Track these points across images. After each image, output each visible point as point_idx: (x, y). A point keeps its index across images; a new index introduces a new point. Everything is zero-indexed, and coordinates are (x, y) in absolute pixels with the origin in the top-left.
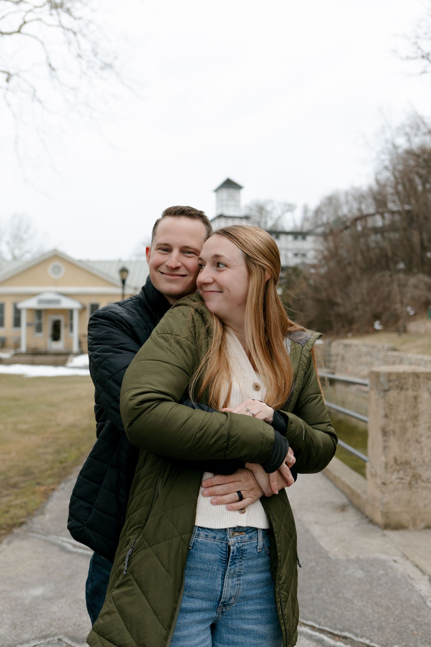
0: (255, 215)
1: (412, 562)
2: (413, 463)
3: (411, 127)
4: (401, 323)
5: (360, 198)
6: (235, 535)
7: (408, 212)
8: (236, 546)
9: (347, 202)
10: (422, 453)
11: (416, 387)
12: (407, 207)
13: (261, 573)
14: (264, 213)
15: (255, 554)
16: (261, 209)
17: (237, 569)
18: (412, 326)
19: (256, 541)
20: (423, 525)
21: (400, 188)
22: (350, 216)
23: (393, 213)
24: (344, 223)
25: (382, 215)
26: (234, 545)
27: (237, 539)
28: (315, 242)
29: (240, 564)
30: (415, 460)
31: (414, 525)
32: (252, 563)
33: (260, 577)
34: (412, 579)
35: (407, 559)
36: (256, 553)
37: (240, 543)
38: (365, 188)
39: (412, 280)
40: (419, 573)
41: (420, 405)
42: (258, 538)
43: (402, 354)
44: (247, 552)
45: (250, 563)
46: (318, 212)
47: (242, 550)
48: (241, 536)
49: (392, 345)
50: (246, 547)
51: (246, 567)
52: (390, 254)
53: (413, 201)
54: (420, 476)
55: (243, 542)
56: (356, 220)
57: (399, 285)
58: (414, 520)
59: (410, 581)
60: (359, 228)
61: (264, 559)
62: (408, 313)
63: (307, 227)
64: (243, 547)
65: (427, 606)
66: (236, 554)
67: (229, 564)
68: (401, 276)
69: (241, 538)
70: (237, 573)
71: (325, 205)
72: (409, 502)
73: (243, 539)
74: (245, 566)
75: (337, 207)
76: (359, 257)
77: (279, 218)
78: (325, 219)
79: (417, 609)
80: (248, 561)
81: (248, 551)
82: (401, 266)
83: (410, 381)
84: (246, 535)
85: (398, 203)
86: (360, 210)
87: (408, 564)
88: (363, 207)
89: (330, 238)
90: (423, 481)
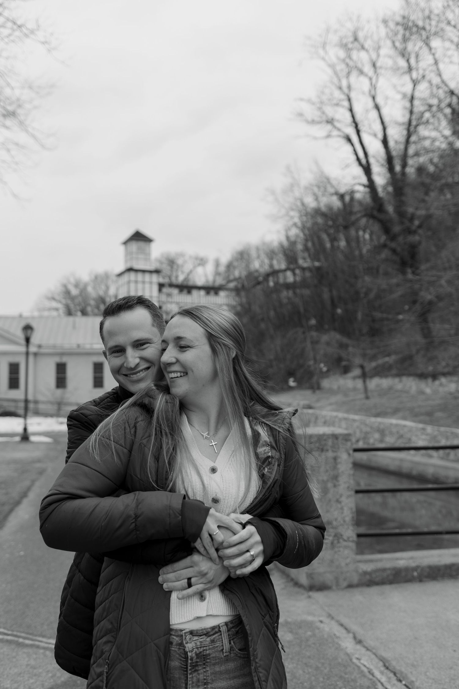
0: (166, 268)
1: (337, 621)
2: (335, 523)
3: (319, 187)
4: (315, 379)
5: (271, 254)
6: (194, 639)
7: (318, 269)
8: (194, 652)
9: (258, 257)
10: (342, 513)
11: (335, 448)
12: (317, 264)
13: (235, 678)
14: (175, 267)
15: (221, 658)
16: (172, 262)
17: (201, 677)
18: (326, 383)
19: (221, 644)
20: (345, 584)
21: (310, 244)
22: (262, 270)
23: (303, 269)
24: (256, 278)
25: (293, 271)
26: (192, 650)
27: (196, 643)
28: (227, 296)
29: (205, 670)
30: (336, 520)
31: (338, 584)
32: (220, 668)
33: (233, 683)
34: (338, 638)
35: (333, 618)
36: (223, 657)
37: (199, 648)
38: (276, 244)
39: (325, 338)
40: (344, 631)
41: (339, 466)
42: (222, 641)
43: (317, 412)
44: (210, 657)
45: (217, 669)
46: (230, 266)
47: (204, 655)
48: (201, 640)
49: (306, 402)
50: (208, 652)
51: (212, 674)
52: (302, 310)
53: (322, 257)
54: (342, 535)
55: (204, 647)
56: (267, 276)
57: (312, 343)
58: (337, 579)
59: (336, 640)
60: (271, 284)
61: (235, 663)
62: (321, 369)
63: (220, 281)
64: (205, 652)
65: (353, 663)
66: (196, 660)
67: (189, 672)
68: (314, 334)
69: (201, 642)
70: (203, 681)
71: (237, 260)
72: (332, 561)
73: (203, 644)
74: (211, 672)
75: (248, 263)
76: (272, 313)
77: (191, 272)
78: (237, 273)
79: (344, 666)
80: (215, 667)
81: (212, 656)
82: (313, 322)
83: (330, 443)
84: (207, 638)
85: (309, 260)
86: (271, 266)
87: (333, 623)
88: (275, 262)
89: (243, 294)
90: (345, 541)
